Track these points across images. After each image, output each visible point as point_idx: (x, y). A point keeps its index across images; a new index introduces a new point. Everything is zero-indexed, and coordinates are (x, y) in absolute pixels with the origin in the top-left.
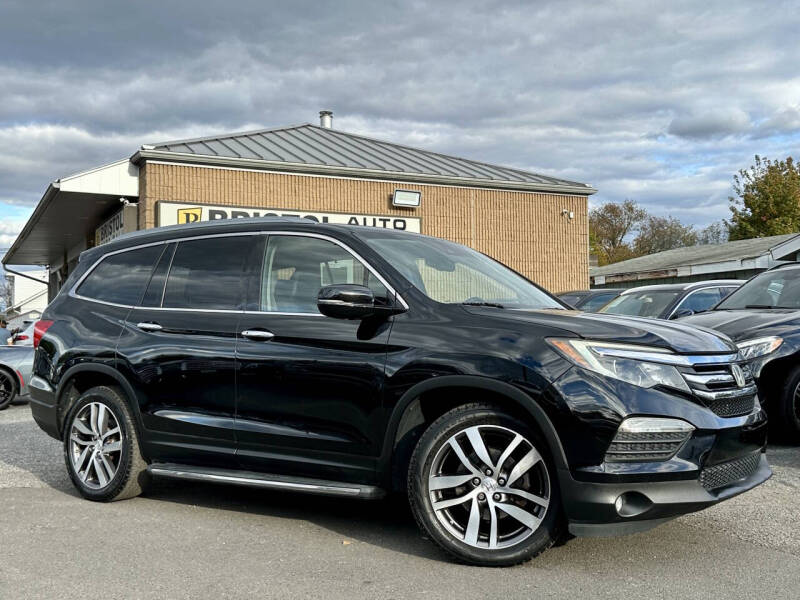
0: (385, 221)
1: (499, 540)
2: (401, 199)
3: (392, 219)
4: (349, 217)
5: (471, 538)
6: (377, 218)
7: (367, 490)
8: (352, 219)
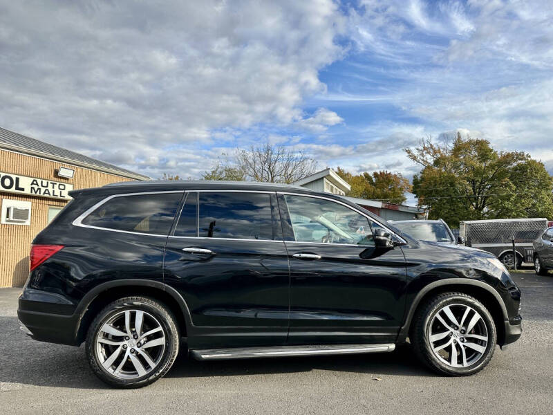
0: (53, 184)
1: (468, 361)
2: (63, 173)
3: (58, 183)
4: (32, 179)
5: (454, 363)
6: (49, 182)
7: (392, 347)
8: (34, 180)
